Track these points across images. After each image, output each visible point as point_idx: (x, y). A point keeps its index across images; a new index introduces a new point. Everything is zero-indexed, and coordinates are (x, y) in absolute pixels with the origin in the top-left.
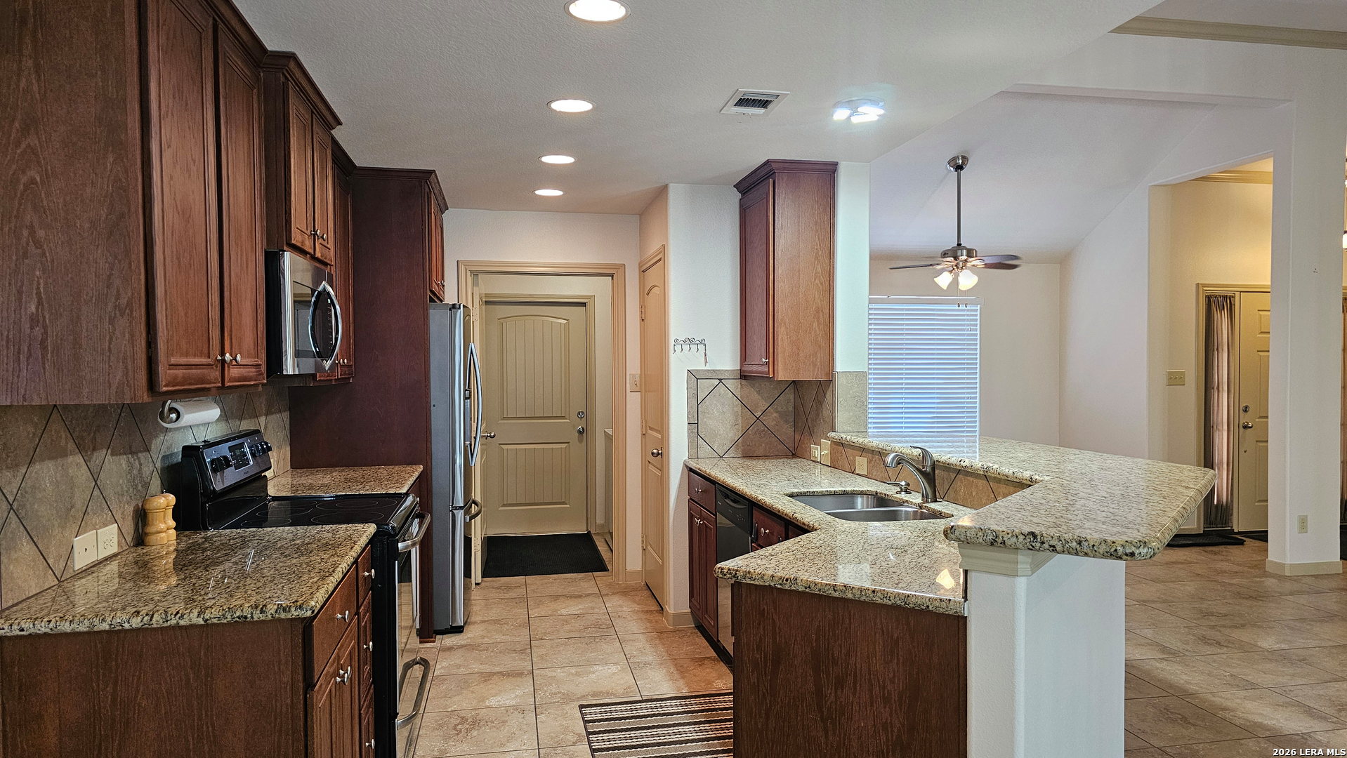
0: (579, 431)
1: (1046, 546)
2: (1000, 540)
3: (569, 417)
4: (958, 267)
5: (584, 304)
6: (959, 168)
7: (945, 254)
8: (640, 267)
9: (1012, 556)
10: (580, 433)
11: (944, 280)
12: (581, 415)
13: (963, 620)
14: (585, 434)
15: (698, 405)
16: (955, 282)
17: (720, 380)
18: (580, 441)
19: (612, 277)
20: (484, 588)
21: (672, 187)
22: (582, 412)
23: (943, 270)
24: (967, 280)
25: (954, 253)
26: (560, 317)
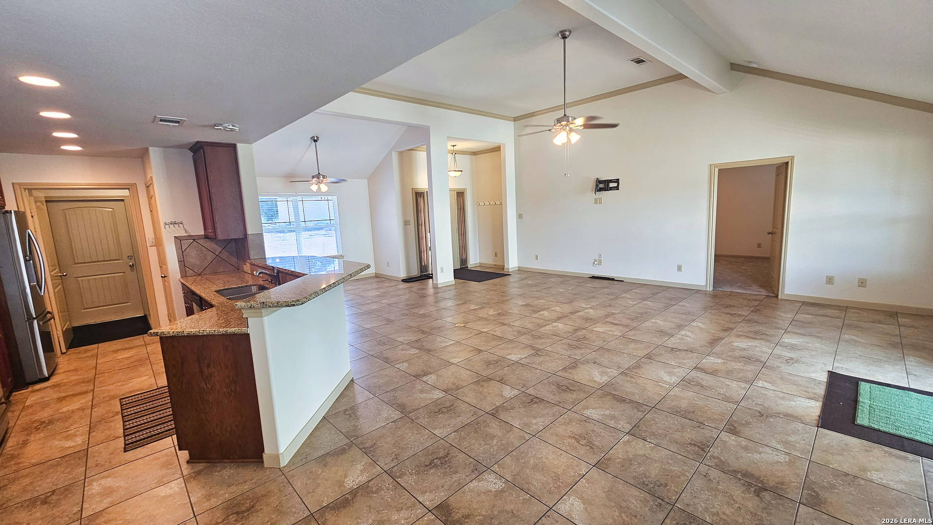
0: (130, 266)
1: (267, 306)
2: (252, 306)
3: (122, 258)
4: (319, 183)
5: (123, 200)
6: (315, 141)
7: (313, 177)
8: (146, 185)
9: (260, 311)
10: (132, 266)
11: (314, 188)
12: (130, 258)
13: (247, 336)
14: (135, 267)
15: (183, 252)
16: (319, 188)
17: (194, 240)
18: (132, 271)
19: (129, 189)
20: (69, 355)
21: (151, 149)
22: (131, 256)
23: (313, 184)
24: (324, 188)
25: (318, 176)
26: (108, 208)
